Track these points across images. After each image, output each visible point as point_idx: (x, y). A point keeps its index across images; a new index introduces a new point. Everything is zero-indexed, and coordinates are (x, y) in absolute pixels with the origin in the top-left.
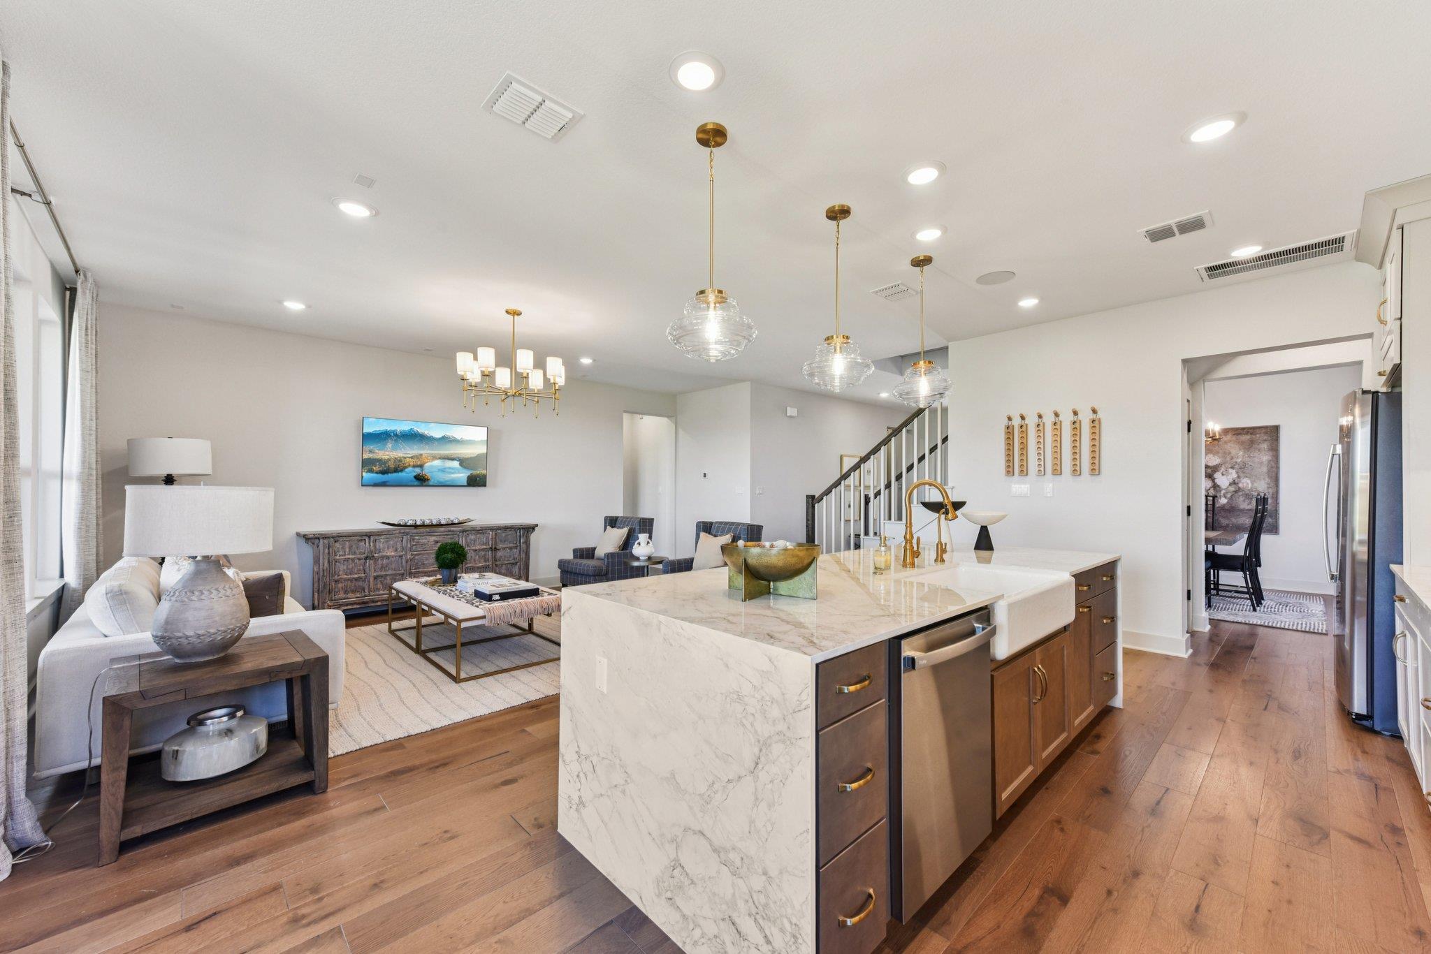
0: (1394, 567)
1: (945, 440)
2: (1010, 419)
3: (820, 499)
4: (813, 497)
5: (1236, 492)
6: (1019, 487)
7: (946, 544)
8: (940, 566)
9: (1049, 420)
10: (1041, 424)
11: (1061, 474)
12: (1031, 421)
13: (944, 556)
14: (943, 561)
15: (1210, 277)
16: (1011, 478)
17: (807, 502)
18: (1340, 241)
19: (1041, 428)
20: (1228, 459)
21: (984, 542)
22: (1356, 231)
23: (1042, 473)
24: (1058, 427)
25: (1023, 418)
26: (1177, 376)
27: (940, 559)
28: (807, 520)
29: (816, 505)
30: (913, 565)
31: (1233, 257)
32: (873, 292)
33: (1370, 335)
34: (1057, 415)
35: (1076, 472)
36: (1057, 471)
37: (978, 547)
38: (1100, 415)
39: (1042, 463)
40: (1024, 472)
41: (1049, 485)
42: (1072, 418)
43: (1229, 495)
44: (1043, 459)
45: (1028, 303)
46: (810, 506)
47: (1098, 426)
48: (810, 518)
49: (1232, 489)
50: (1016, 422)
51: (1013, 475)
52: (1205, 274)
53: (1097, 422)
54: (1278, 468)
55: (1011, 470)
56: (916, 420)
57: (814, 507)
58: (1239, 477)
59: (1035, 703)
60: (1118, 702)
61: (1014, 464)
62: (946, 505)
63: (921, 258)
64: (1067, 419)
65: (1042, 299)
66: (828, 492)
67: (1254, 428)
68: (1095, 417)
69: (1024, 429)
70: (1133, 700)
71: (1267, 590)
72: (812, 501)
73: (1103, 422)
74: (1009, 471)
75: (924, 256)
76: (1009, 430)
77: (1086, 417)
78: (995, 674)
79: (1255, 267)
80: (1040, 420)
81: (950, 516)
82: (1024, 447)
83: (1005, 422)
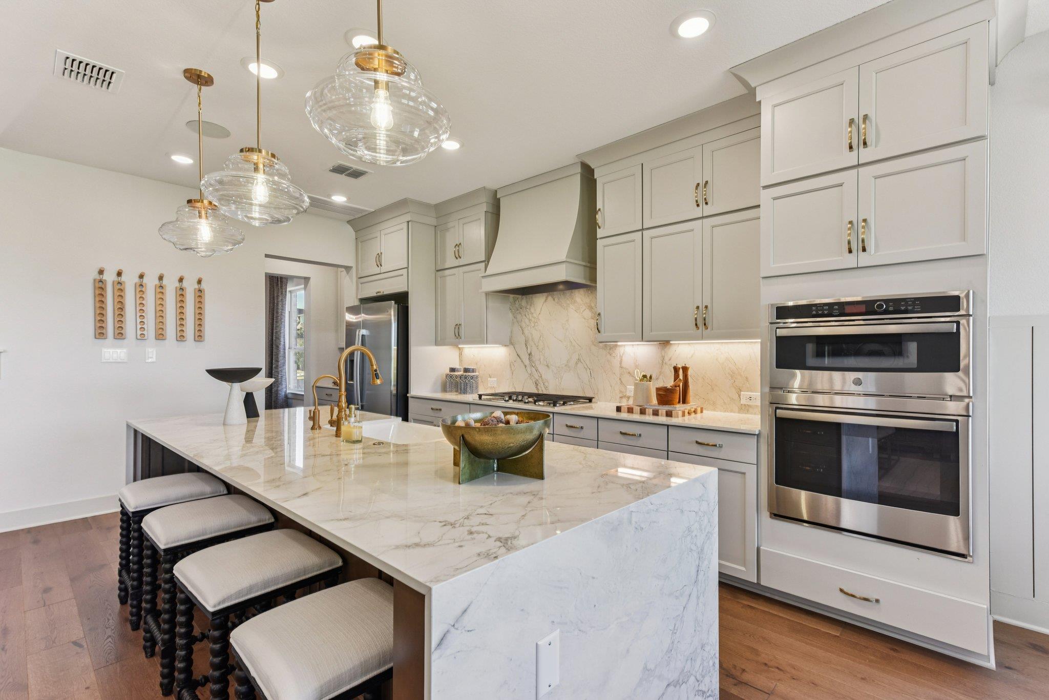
0: (410, 395)
2: (101, 272)
6: (113, 351)
9: (151, 282)
10: (142, 284)
11: (165, 339)
12: (130, 280)
16: (100, 341)
19: (142, 289)
23: (141, 337)
24: (162, 290)
25: (119, 274)
34: (160, 278)
35: (181, 338)
36: (160, 335)
38: (206, 286)
40: (122, 335)
41: (152, 352)
42: (177, 284)
47: (202, 296)
50: (110, 277)
51: (105, 338)
53: (202, 292)
55: (103, 332)
61: (107, 327)
64: (171, 284)
68: (199, 287)
69: (120, 286)
73: (207, 293)
74: (100, 333)
76: (100, 287)
77: (190, 287)
80: (141, 280)
82: (121, 308)
83: (95, 274)
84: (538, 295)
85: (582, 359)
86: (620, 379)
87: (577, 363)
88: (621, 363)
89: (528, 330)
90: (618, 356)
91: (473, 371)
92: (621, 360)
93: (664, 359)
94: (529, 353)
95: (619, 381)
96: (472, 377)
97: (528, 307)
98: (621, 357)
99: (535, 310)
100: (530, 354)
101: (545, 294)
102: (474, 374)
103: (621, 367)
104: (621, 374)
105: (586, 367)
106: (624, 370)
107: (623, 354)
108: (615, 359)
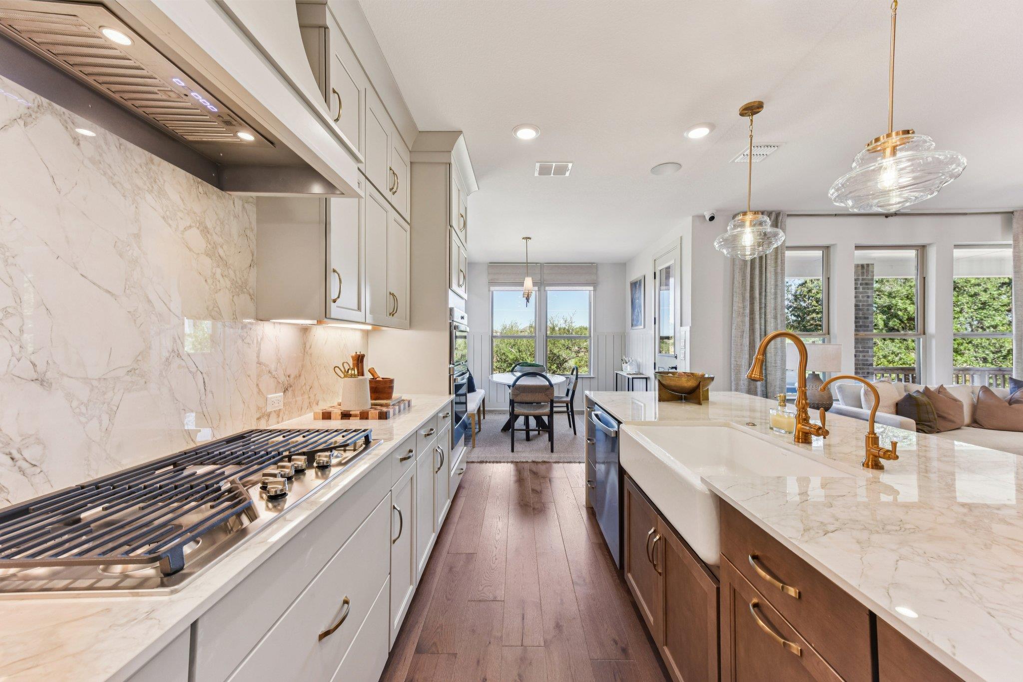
86: (257, 385)
88: (258, 357)
90: (255, 341)
92: (259, 349)
95: (255, 390)
98: (259, 344)
103: (259, 363)
104: (259, 376)
105: (194, 369)
106: (264, 367)
107: (262, 339)
108: (250, 348)
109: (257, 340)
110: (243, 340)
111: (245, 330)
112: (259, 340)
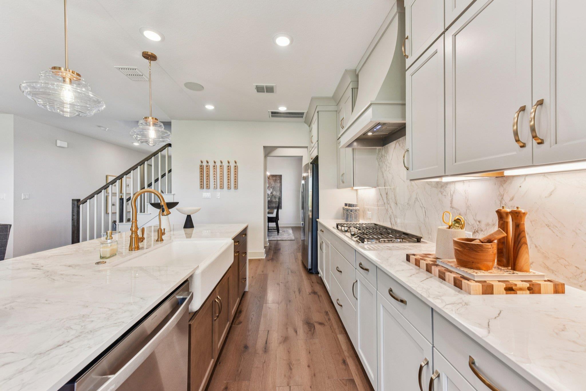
0: (317, 220)
1: (170, 171)
2: (202, 162)
3: (85, 201)
4: (78, 201)
5: (272, 196)
6: (206, 194)
7: (164, 229)
8: (159, 244)
9: (218, 164)
10: (215, 166)
11: (223, 188)
12: (211, 164)
13: (163, 237)
14: (162, 240)
15: (272, 116)
16: (202, 190)
17: (73, 204)
18: (303, 114)
19: (215, 168)
20: (270, 185)
21: (189, 224)
22: (307, 111)
23: (215, 188)
24: (222, 167)
25: (207, 162)
26: (261, 153)
27: (160, 239)
28: (73, 215)
29: (81, 206)
30: (138, 248)
31: (279, 110)
32: (117, 68)
33: (307, 147)
34: (221, 162)
35: (229, 188)
36: (222, 187)
37: (186, 227)
38: (238, 164)
39: (216, 183)
40: (208, 187)
41: (219, 193)
42: (227, 164)
43: (270, 197)
44: (216, 182)
45: (210, 107)
46: (76, 206)
47: (237, 169)
48: (75, 214)
49: (271, 195)
50: (205, 164)
51: (203, 188)
52: (270, 114)
53: (236, 167)
54: (281, 188)
55: (203, 186)
56: (153, 158)
57: (78, 207)
58: (273, 191)
59: (215, 320)
60: (247, 289)
61: (204, 184)
62: (163, 206)
63: (149, 53)
64: (225, 164)
65: (216, 107)
66: (91, 197)
67: (276, 175)
68: (236, 165)
69: (208, 167)
70: (251, 285)
71: (280, 227)
72: (77, 204)
73: (239, 167)
74: (202, 187)
75: (152, 53)
76: (202, 167)
77: (232, 165)
78: (191, 323)
79: (284, 117)
80: (215, 164)
81: (165, 213)
82: (208, 176)
83: (200, 163)
84: (390, 144)
85: (418, 199)
87: (415, 202)
88: (451, 203)
89: (386, 174)
90: (449, 194)
91: (356, 206)
92: (452, 199)
93: (502, 198)
94: (386, 192)
96: (356, 211)
97: (386, 155)
98: (452, 196)
99: (389, 157)
100: (387, 194)
101: (395, 142)
102: (357, 208)
103: (452, 207)
105: (422, 205)
106: (455, 210)
107: (454, 193)
108: (446, 198)
109: (451, 193)
110: (442, 194)
111: (443, 188)
112: (452, 193)
